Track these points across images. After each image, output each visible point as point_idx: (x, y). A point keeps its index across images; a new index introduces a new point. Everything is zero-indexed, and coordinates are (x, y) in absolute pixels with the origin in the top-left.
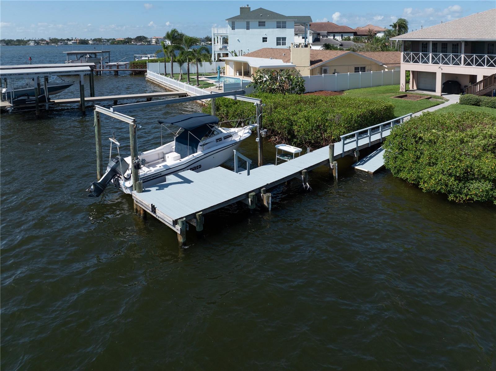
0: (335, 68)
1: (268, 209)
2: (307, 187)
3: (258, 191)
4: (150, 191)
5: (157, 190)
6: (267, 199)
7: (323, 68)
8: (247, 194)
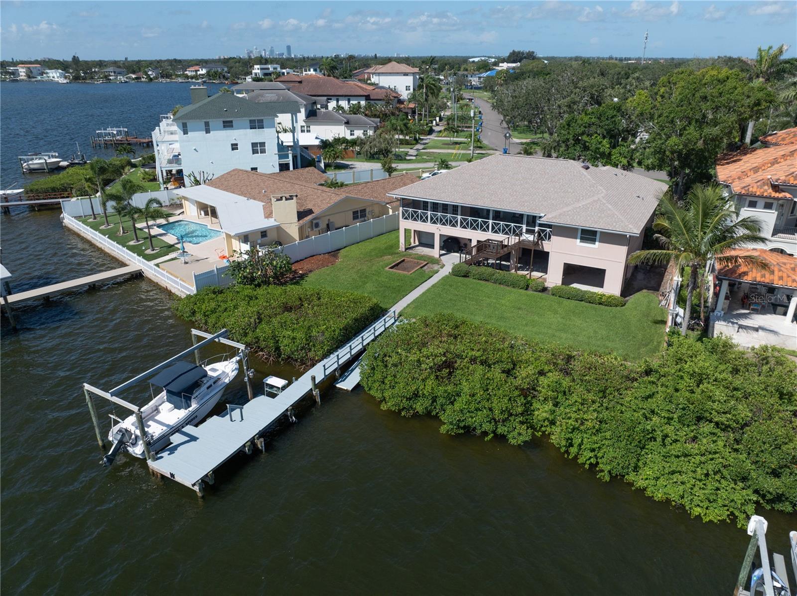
0: (328, 218)
1: (262, 450)
2: (293, 421)
3: (252, 441)
4: (162, 457)
5: (169, 454)
6: (260, 444)
7: (314, 222)
8: (244, 446)
